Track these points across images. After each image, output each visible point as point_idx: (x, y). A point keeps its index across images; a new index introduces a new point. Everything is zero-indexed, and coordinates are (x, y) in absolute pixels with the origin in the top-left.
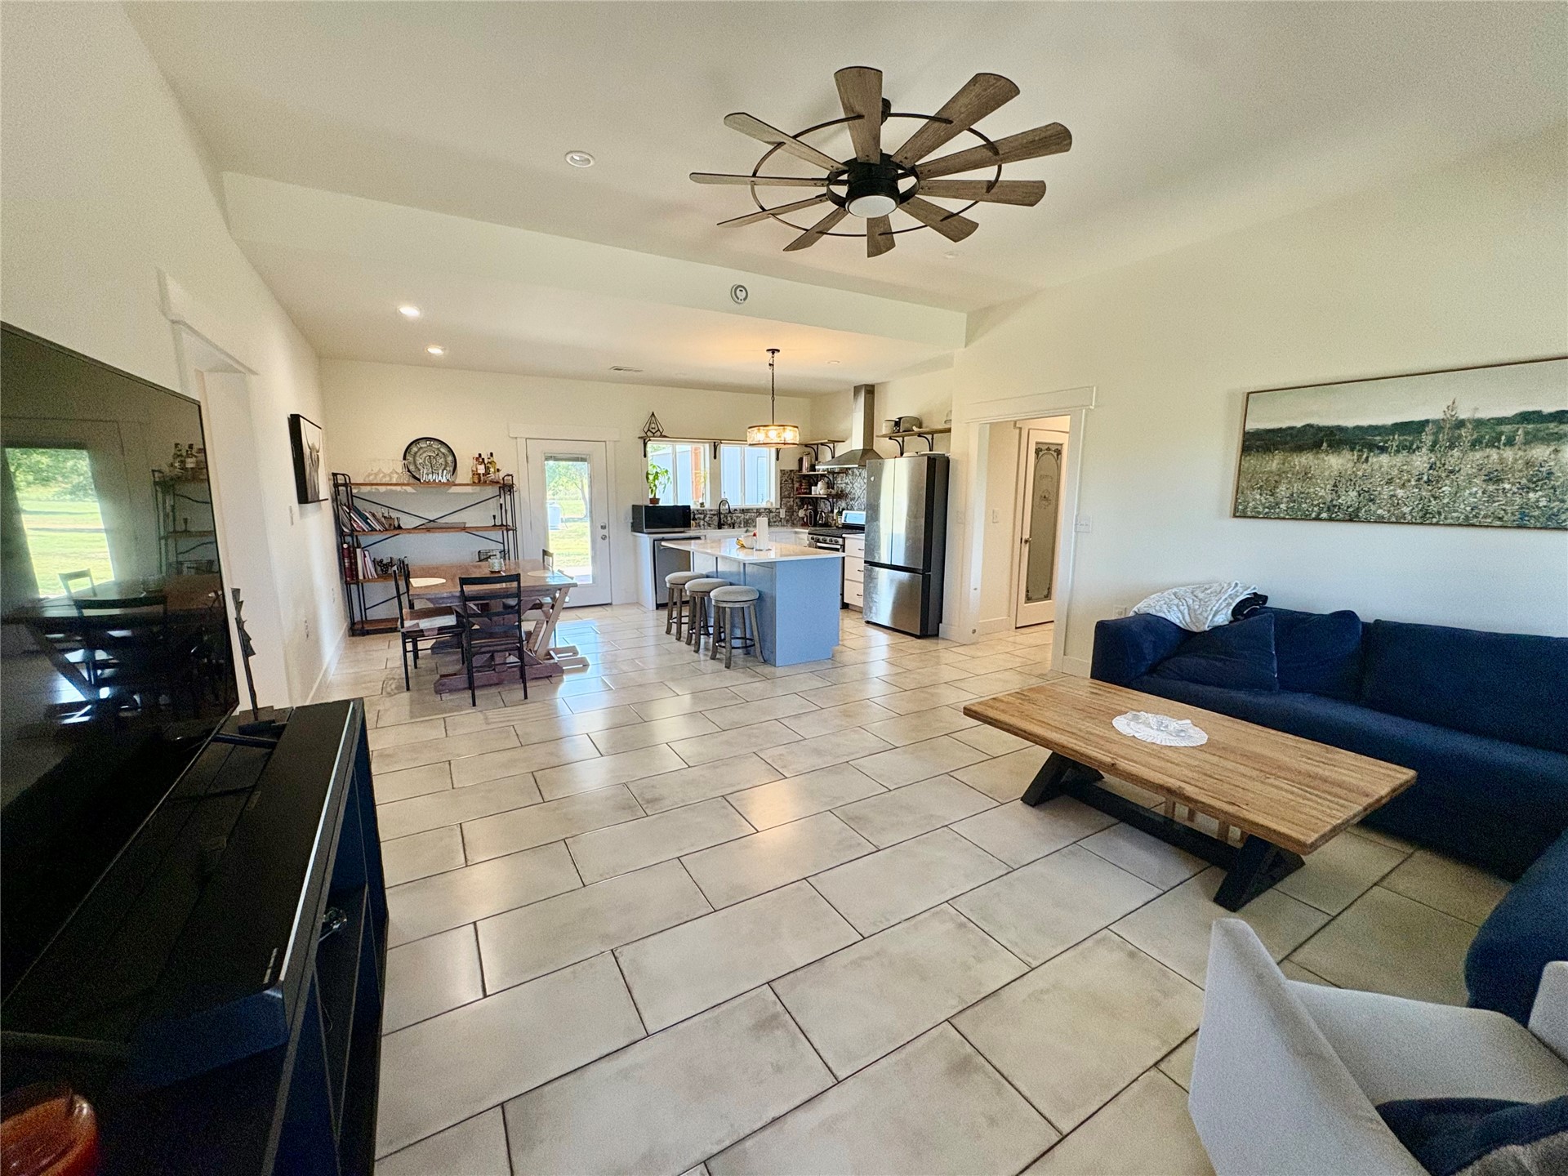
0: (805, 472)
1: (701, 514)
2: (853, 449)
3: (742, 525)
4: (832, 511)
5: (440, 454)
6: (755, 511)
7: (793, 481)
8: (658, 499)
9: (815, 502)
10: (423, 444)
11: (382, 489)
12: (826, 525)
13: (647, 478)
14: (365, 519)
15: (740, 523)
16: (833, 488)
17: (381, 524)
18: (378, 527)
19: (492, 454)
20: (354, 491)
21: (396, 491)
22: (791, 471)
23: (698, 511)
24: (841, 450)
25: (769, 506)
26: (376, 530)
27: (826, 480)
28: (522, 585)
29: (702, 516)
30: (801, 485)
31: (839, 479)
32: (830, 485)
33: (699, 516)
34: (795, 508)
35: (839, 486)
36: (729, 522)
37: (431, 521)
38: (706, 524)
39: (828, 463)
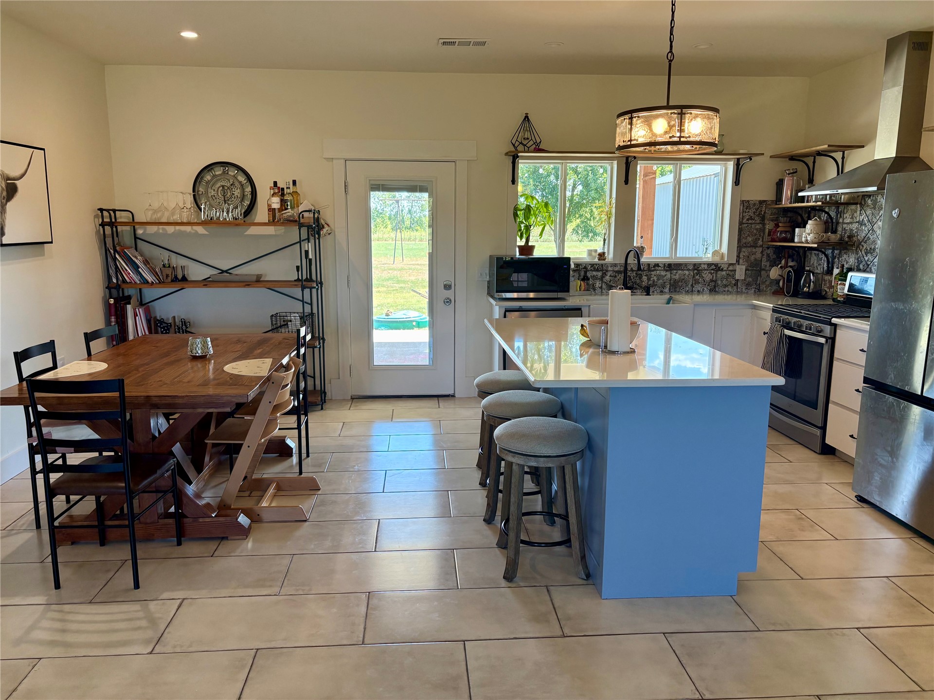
0: (785, 203)
1: (597, 270)
2: (875, 159)
3: (667, 290)
4: (830, 272)
5: (237, 184)
6: (691, 267)
7: (763, 218)
8: (533, 247)
9: (801, 254)
10: (218, 171)
11: (170, 229)
12: (817, 295)
13: (516, 215)
14: (136, 267)
15: (664, 287)
16: (834, 232)
17: (155, 273)
18: (150, 278)
19: (294, 182)
20: (140, 232)
21: (185, 232)
22: (761, 202)
23: (592, 265)
24: (856, 160)
25: (717, 259)
26: (148, 282)
27: (824, 217)
28: (126, 394)
29: (600, 274)
30: (777, 226)
31: (847, 215)
32: (830, 226)
33: (594, 273)
34: (765, 263)
35: (847, 227)
36: (644, 284)
37: (223, 272)
38: (604, 286)
39: (829, 184)
